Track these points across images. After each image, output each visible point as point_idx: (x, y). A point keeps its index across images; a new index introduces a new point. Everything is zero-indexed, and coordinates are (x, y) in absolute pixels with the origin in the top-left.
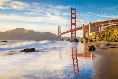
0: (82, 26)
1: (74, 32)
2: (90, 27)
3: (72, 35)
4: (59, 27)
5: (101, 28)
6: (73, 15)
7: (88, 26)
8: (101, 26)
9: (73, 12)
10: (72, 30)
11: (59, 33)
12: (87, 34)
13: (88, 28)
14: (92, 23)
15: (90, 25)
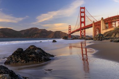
0: (92, 23)
1: (84, 30)
2: (101, 23)
3: (82, 34)
4: (70, 27)
5: (115, 25)
6: (82, 14)
7: (100, 22)
9: (82, 11)
10: (82, 28)
11: (69, 32)
12: (98, 32)
13: (100, 25)
14: (104, 19)
15: (102, 21)
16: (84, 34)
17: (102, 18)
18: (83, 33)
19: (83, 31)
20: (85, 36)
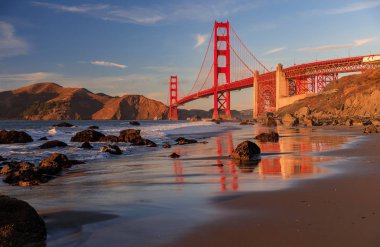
0: (252, 75)
1: (225, 94)
2: (278, 79)
3: (219, 105)
4: (174, 80)
5: (313, 84)
7: (273, 74)
8: (313, 76)
10: (220, 88)
11: (172, 98)
12: (268, 102)
13: (273, 84)
14: (284, 67)
15: (278, 74)
16: (225, 105)
17: (281, 66)
18: (222, 102)
19: (222, 97)
20: (227, 113)
